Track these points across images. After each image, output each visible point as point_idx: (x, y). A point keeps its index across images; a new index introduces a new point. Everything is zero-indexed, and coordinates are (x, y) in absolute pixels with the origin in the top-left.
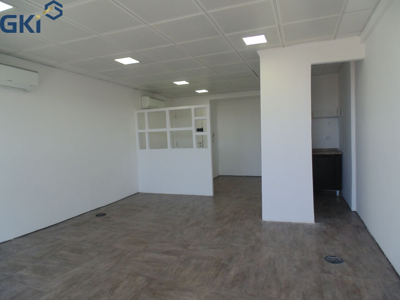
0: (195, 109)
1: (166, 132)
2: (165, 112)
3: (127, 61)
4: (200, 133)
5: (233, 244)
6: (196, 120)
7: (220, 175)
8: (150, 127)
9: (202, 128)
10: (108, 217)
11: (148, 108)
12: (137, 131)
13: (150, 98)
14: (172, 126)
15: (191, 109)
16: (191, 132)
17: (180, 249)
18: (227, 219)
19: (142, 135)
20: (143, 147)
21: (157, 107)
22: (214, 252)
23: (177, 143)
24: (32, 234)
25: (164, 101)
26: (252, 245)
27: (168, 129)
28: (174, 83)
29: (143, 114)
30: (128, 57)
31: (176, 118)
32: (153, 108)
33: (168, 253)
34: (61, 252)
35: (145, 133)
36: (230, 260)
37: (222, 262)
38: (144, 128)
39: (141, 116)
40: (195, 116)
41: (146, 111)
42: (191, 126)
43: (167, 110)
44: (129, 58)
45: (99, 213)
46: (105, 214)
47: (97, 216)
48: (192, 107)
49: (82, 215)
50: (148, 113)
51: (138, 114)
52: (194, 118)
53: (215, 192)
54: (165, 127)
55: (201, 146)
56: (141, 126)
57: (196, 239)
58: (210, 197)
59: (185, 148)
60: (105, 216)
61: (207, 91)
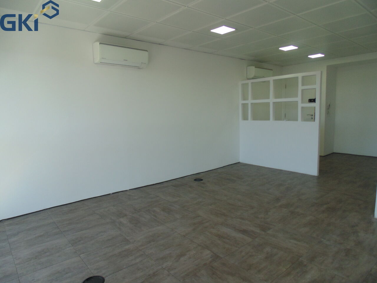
0: (303, 77)
1: (269, 103)
2: (269, 82)
3: (223, 30)
4: (312, 105)
5: (323, 240)
6: (303, 90)
7: (335, 151)
8: (254, 98)
9: (315, 98)
10: (204, 183)
11: (253, 78)
12: (241, 102)
13: (255, 67)
14: (276, 97)
15: (298, 77)
16: (297, 102)
17: (258, 231)
18: (325, 206)
19: (245, 106)
20: (245, 118)
21: (263, 77)
22: (295, 244)
23: (285, 114)
24: (142, 188)
25: (272, 70)
26: (348, 247)
27: (272, 100)
28: (280, 49)
29: (247, 84)
30: (222, 26)
31: (286, 88)
32: (258, 78)
33: (244, 232)
34: (155, 209)
35: (248, 104)
36: (312, 259)
37: (300, 259)
38: (247, 99)
39: (244, 86)
40: (303, 85)
41: (250, 82)
42: (297, 96)
43: (271, 79)
44: (224, 27)
45: (197, 178)
46: (202, 180)
47: (195, 180)
48: (300, 75)
49: (183, 178)
50: (252, 83)
51: (243, 85)
52: (300, 87)
53: (321, 171)
54: (268, 98)
55: (312, 118)
56: (245, 98)
57: (279, 223)
58: (314, 176)
59: (289, 120)
60: (202, 182)
61: (323, 56)
